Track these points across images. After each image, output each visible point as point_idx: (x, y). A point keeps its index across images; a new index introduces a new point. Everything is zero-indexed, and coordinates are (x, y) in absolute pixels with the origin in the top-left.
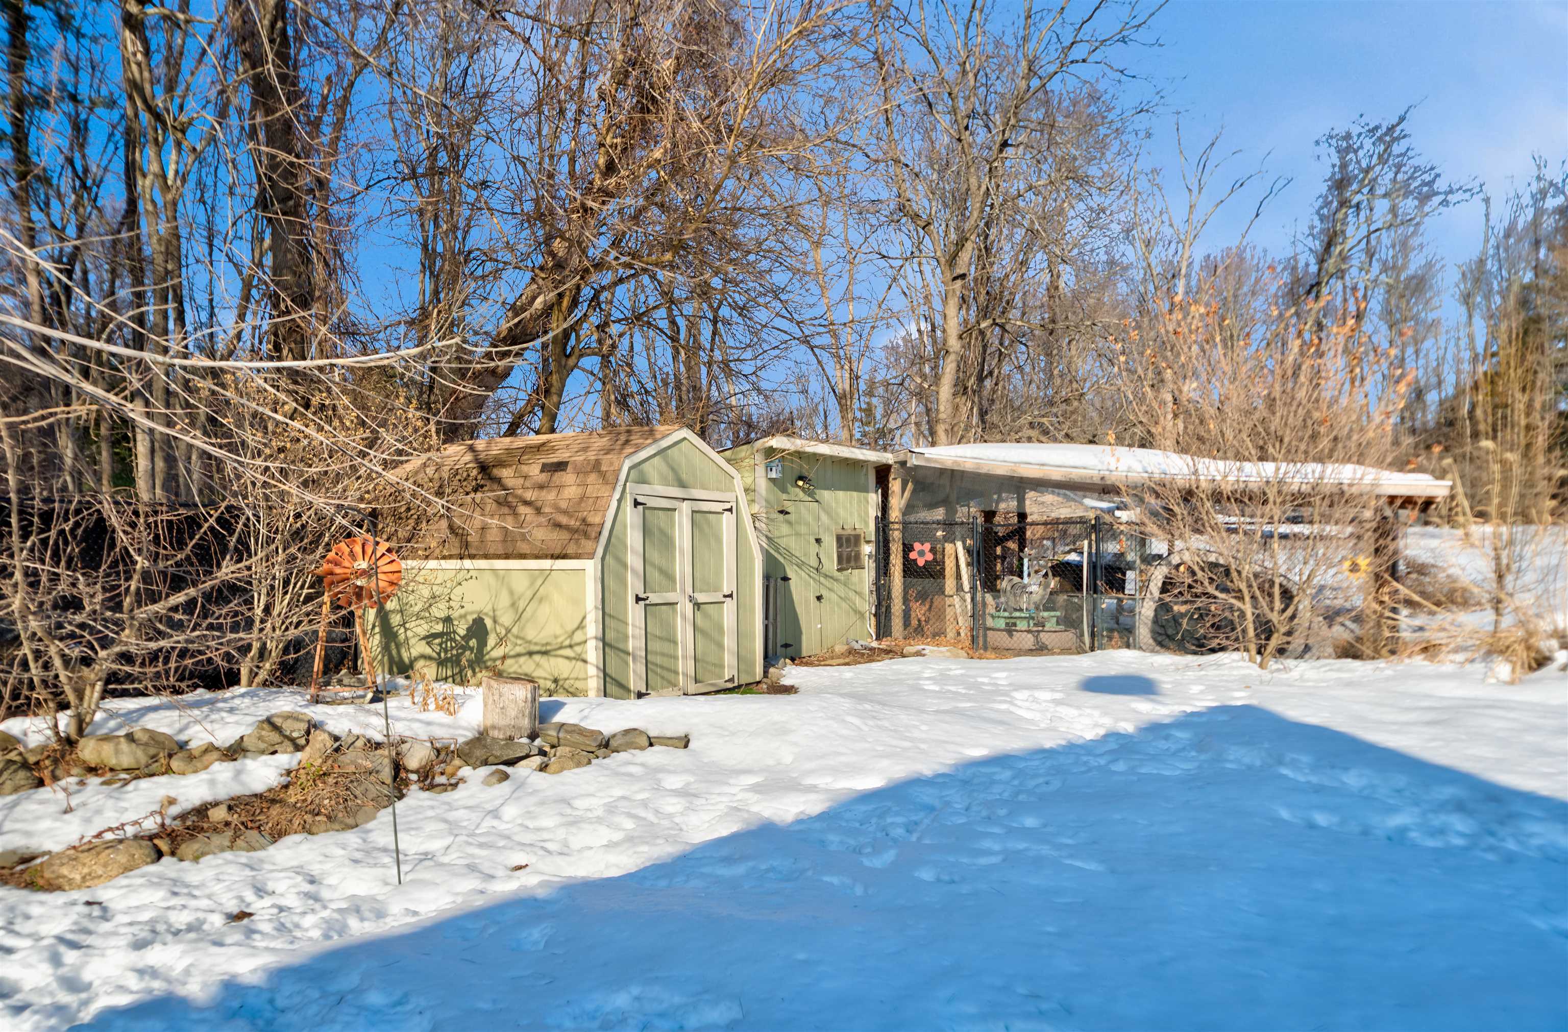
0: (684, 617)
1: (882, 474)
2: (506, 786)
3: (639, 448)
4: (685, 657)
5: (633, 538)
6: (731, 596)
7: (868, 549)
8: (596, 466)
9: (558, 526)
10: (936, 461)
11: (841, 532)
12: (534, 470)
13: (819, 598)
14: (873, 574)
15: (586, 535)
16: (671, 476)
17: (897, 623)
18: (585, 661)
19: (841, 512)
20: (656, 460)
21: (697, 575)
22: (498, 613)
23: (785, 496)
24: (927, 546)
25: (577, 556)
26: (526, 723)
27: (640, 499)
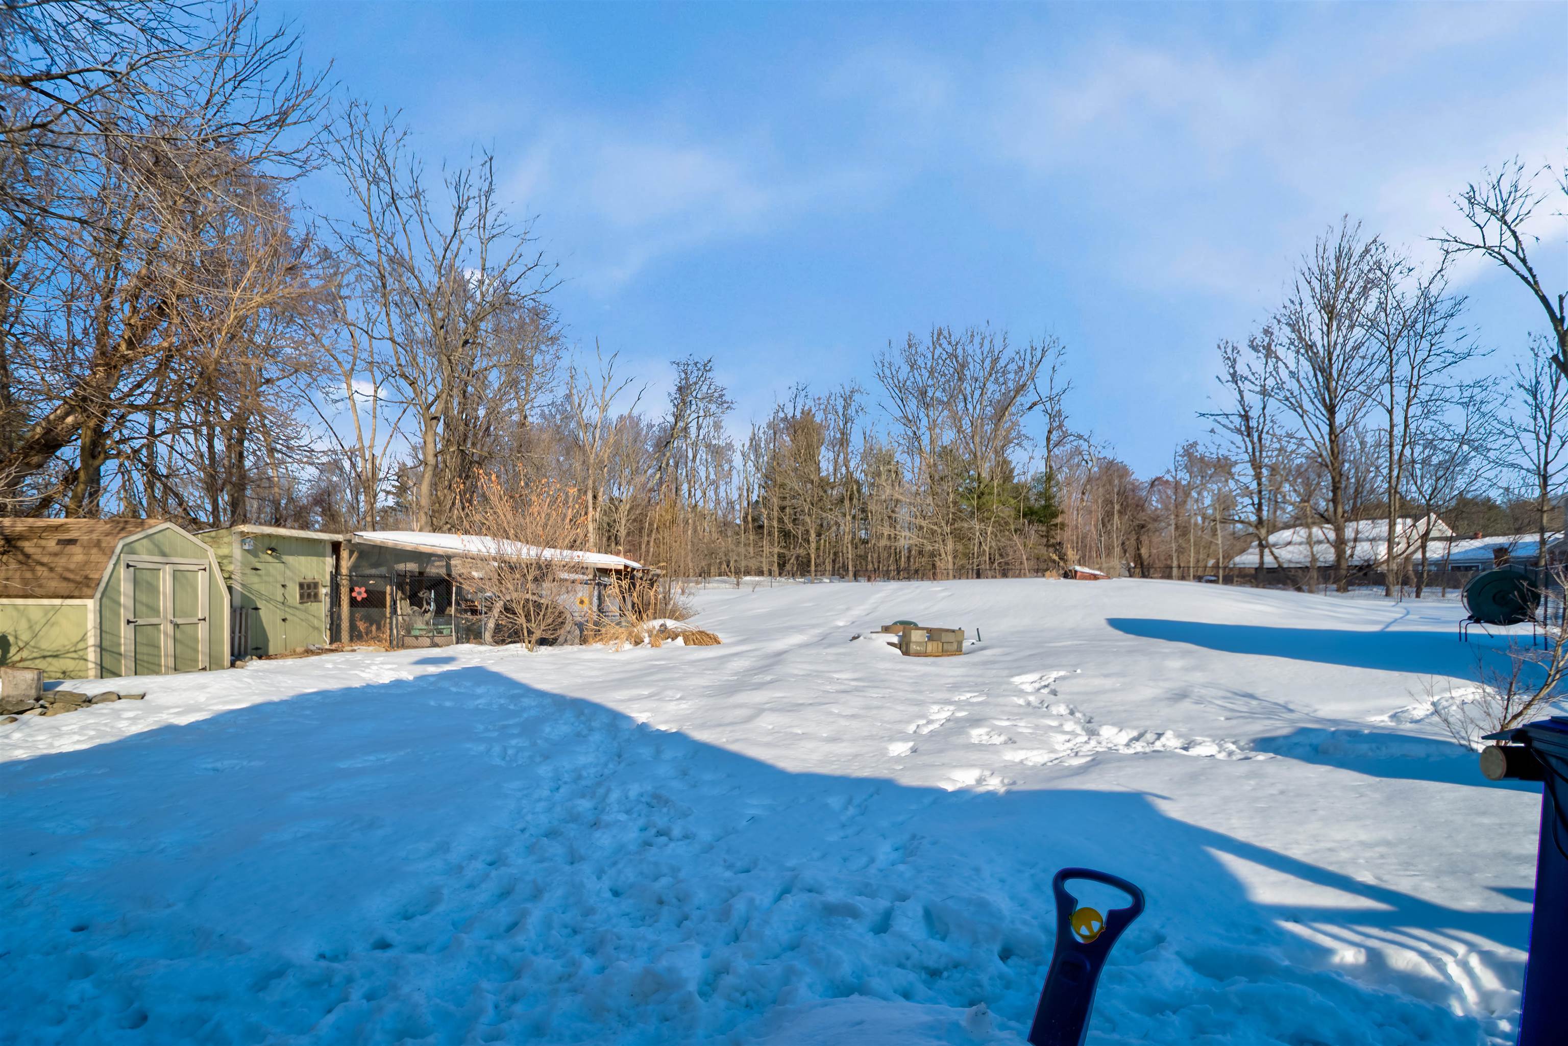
0: (166, 634)
1: (336, 547)
2: (14, 725)
3: (131, 533)
4: (166, 656)
5: (125, 587)
6: (204, 619)
7: (324, 591)
8: (98, 544)
9: (66, 579)
10: (370, 540)
11: (303, 581)
12: (51, 544)
13: (284, 620)
14: (328, 605)
15: (88, 586)
16: (156, 550)
17: (345, 635)
18: (86, 660)
19: (303, 570)
20: (145, 541)
21: (177, 608)
22: (19, 633)
23: (257, 560)
24: (363, 589)
25: (80, 597)
26: (33, 693)
27: (131, 563)
